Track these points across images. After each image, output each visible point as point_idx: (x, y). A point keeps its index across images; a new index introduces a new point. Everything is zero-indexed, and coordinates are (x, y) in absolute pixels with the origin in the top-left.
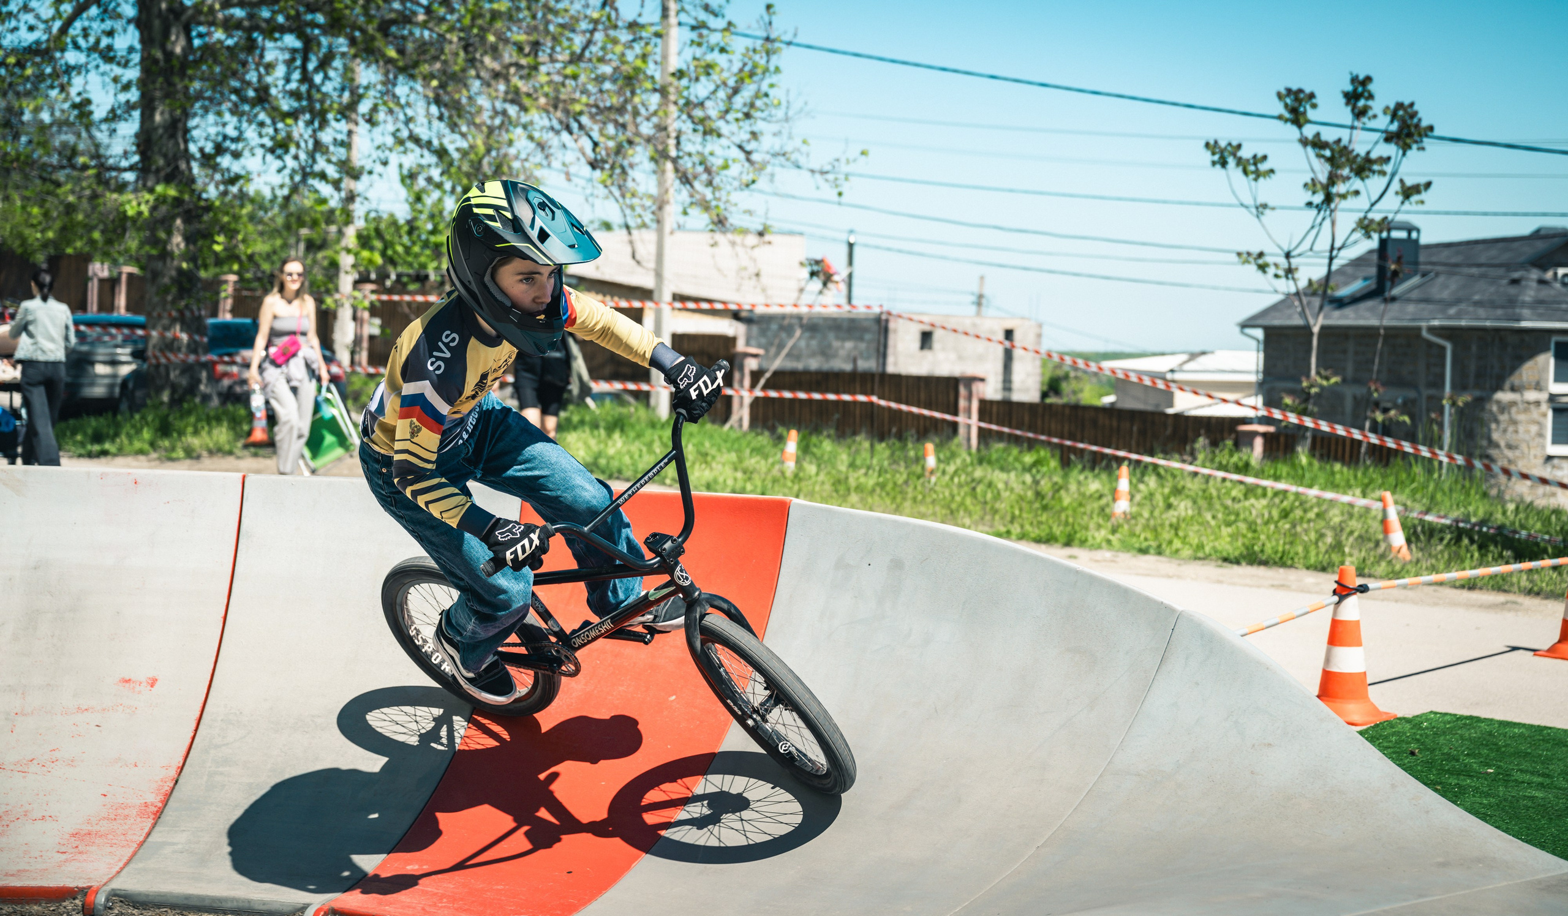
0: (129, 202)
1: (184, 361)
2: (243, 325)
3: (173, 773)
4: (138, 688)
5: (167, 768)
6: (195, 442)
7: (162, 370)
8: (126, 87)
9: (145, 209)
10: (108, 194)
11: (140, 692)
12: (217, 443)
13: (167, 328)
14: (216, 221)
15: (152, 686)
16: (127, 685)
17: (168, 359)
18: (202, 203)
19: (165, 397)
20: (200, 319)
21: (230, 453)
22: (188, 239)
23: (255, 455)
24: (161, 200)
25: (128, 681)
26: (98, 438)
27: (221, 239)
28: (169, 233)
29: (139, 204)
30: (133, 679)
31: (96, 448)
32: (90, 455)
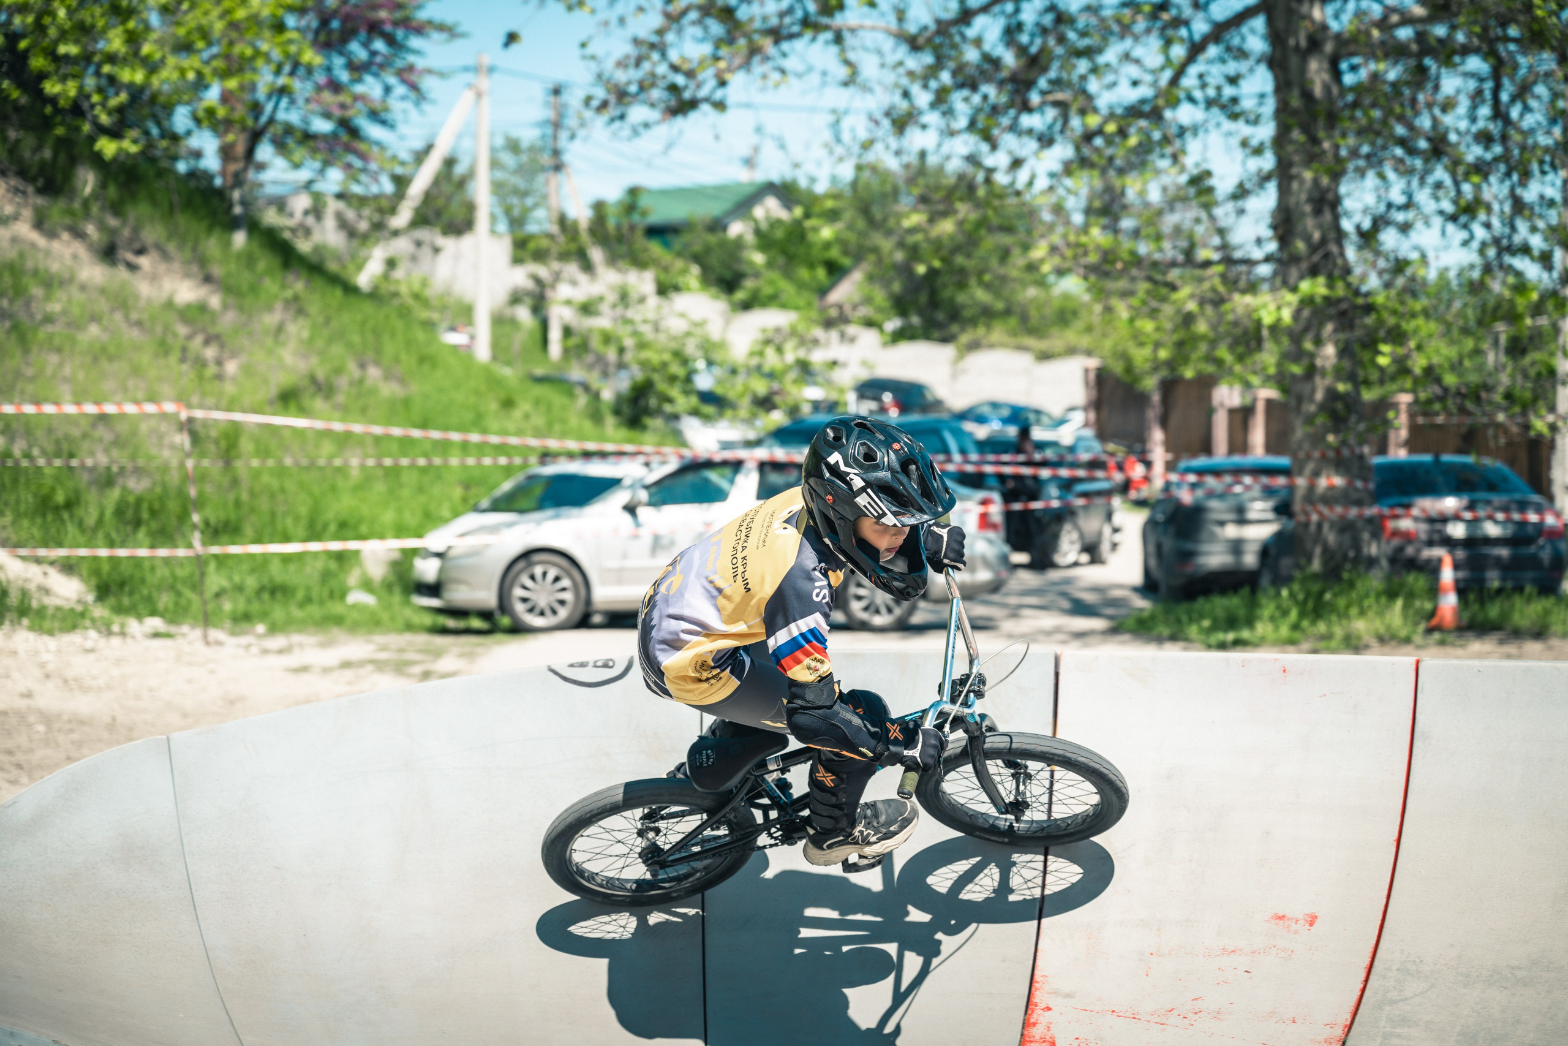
0: (1264, 306)
1: (1342, 518)
2: (1421, 465)
3: (1339, 1032)
4: (1294, 927)
5: (1332, 1025)
6: (1360, 626)
7: (1313, 528)
8: (1258, 151)
9: (1287, 315)
10: (1237, 297)
11: (1296, 932)
12: (1388, 628)
13: (1316, 474)
14: (1381, 322)
15: (1311, 925)
16: (1281, 922)
17: (1321, 514)
18: (1360, 301)
19: (1316, 565)
20: (1361, 457)
21: (1407, 641)
22: (1344, 351)
23: (1442, 643)
24: (1307, 301)
25: (1282, 918)
26: (1232, 623)
27: (1385, 348)
28: (1318, 342)
29: (1279, 308)
30: (1288, 915)
31: (1230, 636)
32: (1222, 646)
